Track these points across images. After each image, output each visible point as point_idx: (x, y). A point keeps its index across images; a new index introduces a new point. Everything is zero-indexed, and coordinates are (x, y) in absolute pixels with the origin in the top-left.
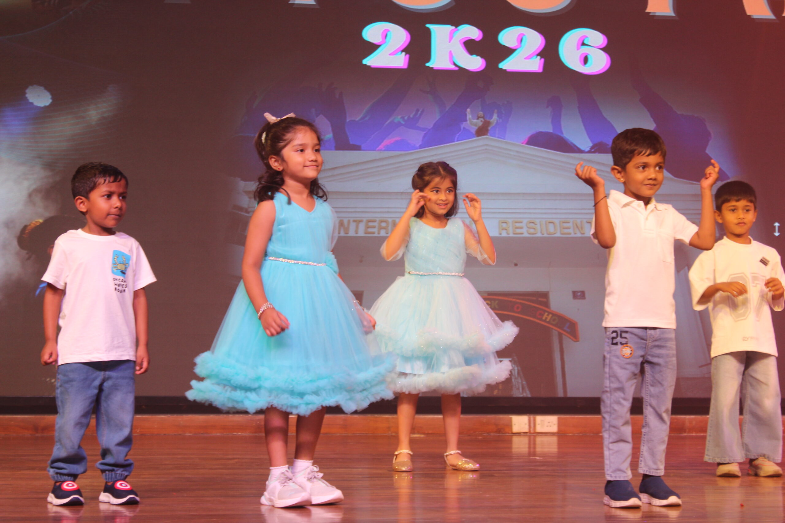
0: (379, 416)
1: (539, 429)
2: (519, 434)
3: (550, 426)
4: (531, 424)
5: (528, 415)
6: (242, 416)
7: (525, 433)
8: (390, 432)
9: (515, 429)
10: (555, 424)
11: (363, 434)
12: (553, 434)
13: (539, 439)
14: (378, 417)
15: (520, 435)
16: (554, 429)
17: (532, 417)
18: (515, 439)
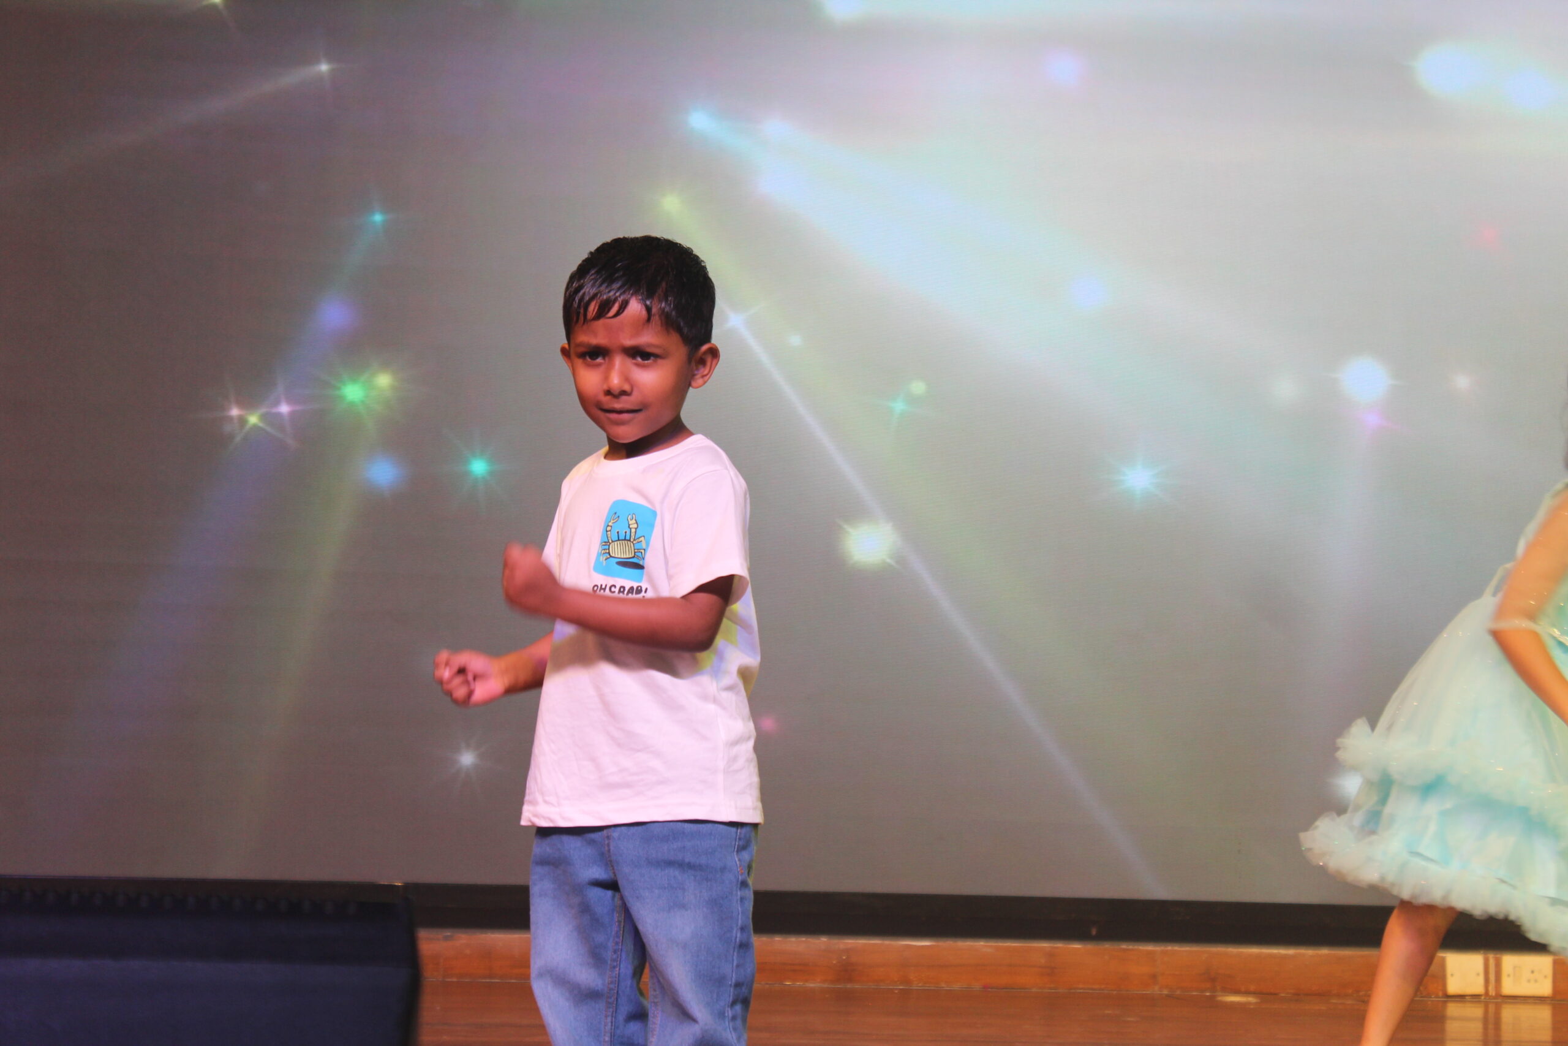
0: (1131, 947)
1: (1509, 987)
2: (1460, 998)
3: (1536, 981)
4: (1492, 976)
5: (1482, 952)
6: (804, 939)
7: (1475, 997)
8: (1157, 988)
9: (1454, 986)
10: (1545, 977)
11: (1092, 989)
12: (1539, 1000)
13: (1508, 1013)
14: (1132, 950)
15: (1465, 1002)
16: (1545, 988)
17: (1491, 956)
18: (1453, 1009)
